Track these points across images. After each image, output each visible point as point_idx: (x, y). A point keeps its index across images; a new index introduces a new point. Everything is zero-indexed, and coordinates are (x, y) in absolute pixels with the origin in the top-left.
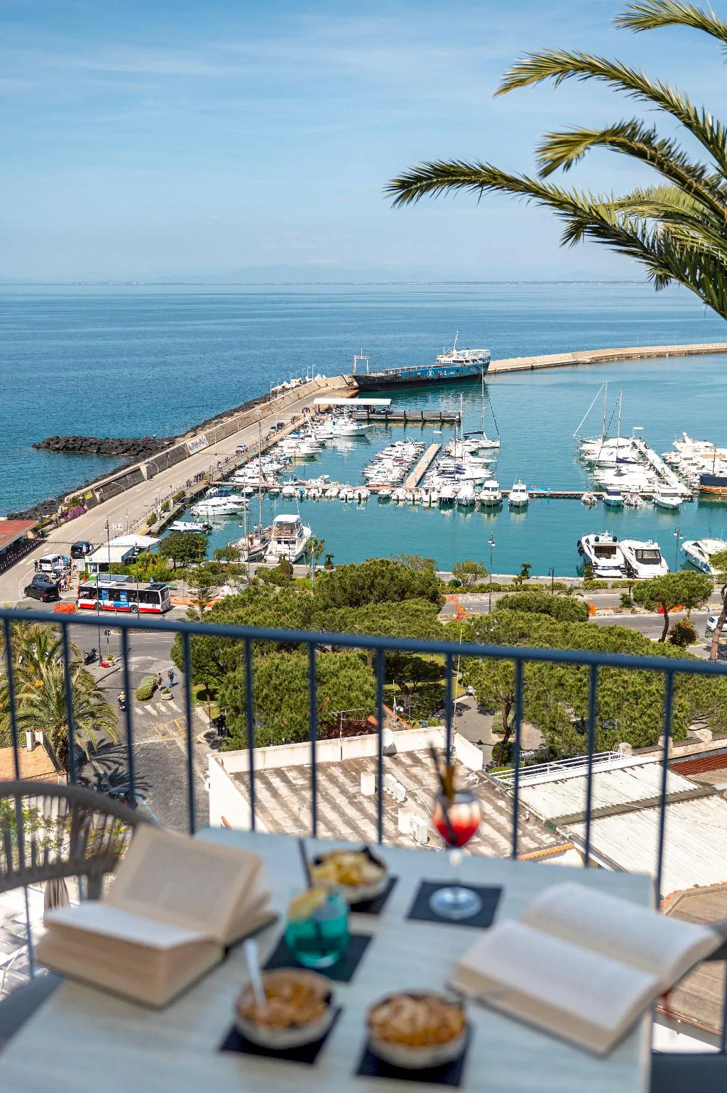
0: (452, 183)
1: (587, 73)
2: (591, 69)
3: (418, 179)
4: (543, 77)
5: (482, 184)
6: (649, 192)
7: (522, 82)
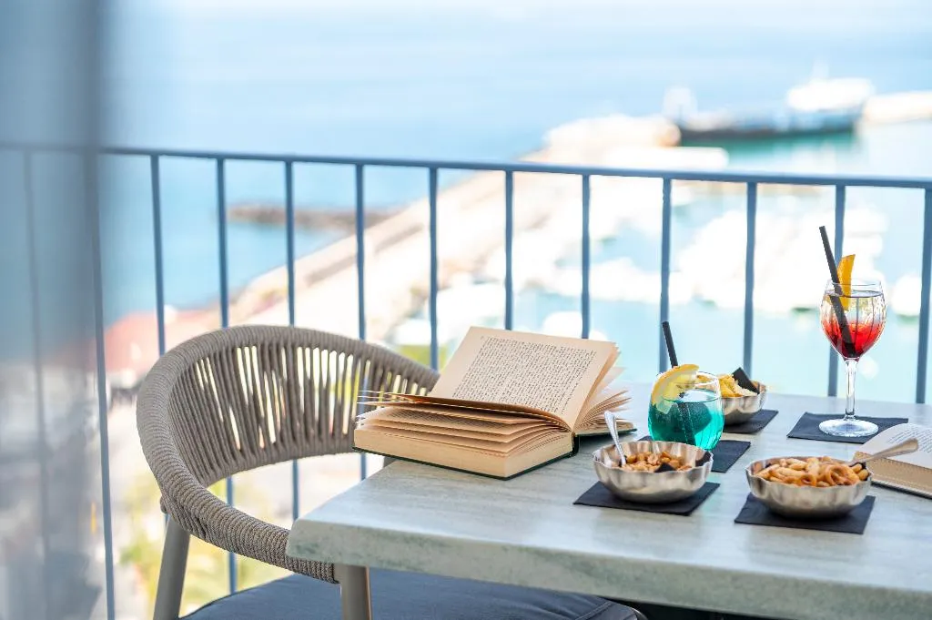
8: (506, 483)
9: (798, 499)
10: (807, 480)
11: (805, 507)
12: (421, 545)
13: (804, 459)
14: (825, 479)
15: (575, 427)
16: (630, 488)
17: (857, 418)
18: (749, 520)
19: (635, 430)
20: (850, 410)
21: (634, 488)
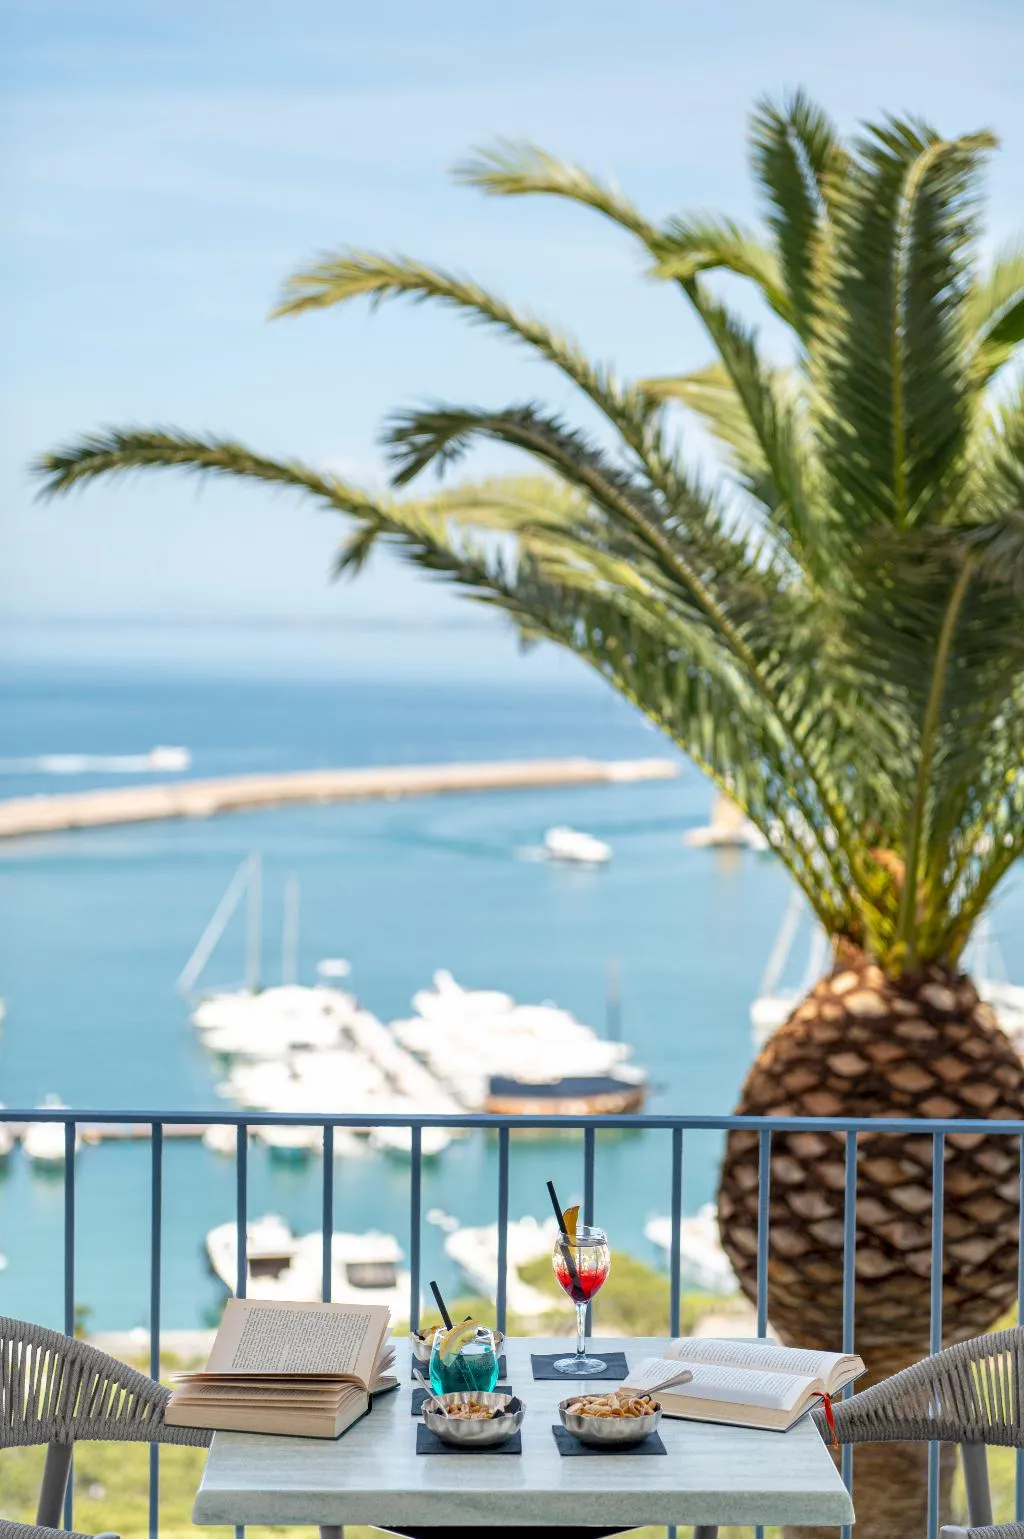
0: (148, 461)
1: (421, 292)
2: (431, 287)
3: (87, 454)
4: (349, 294)
5: (206, 465)
6: (488, 484)
7: (315, 301)
8: (339, 1442)
9: (614, 1430)
10: (616, 1413)
11: (620, 1436)
12: (323, 1500)
13: (605, 1396)
14: (629, 1411)
15: (370, 1385)
16: (467, 1435)
17: (588, 1356)
18: (571, 1452)
19: (399, 1384)
20: (581, 1350)
21: (472, 1434)
